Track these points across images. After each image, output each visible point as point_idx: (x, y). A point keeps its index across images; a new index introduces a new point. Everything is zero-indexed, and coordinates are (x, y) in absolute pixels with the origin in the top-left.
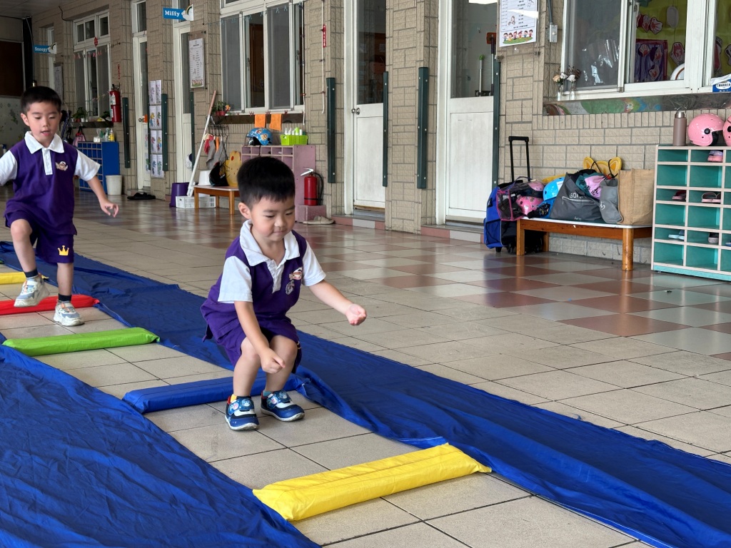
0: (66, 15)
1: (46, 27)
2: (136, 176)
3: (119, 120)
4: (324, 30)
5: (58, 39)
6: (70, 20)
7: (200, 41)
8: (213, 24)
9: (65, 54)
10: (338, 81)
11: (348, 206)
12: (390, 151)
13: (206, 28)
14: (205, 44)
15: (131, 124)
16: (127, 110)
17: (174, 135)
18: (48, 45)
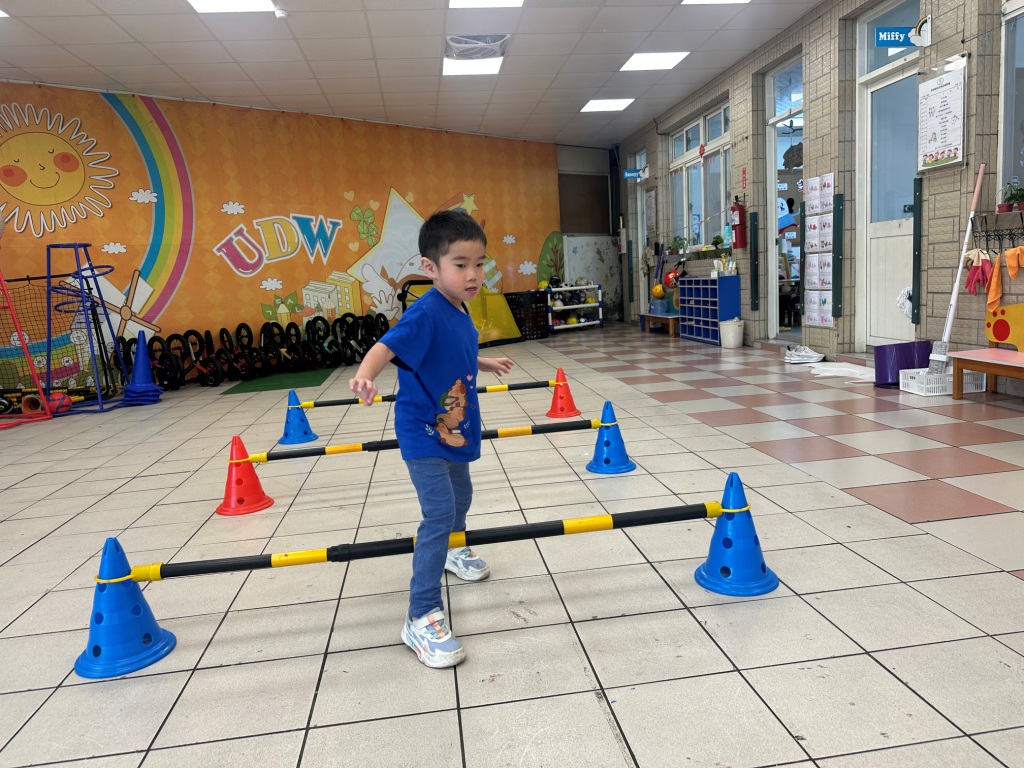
1: (634, 154)
2: (766, 320)
5: (651, 161)
6: (666, 134)
9: (660, 175)
13: (972, 46)
14: (969, 77)
15: (761, 248)
16: (755, 229)
17: (852, 259)
18: (639, 171)
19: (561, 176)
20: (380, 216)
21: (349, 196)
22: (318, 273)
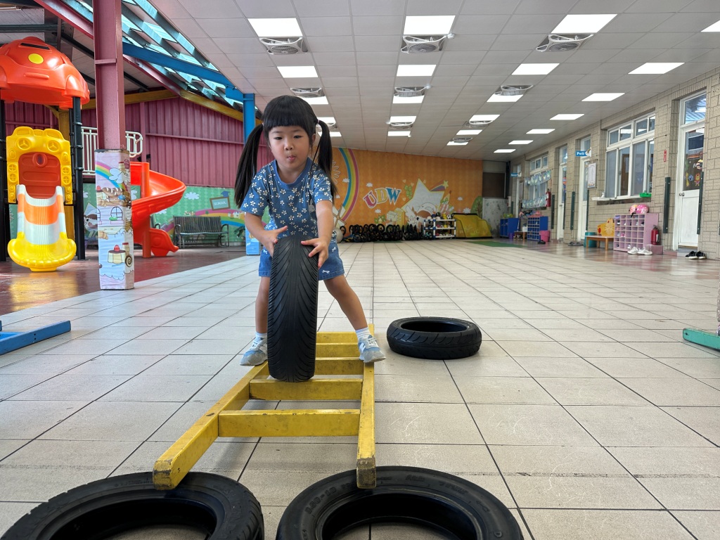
0: (528, 158)
1: (517, 165)
2: (556, 232)
3: (550, 206)
4: (665, 152)
5: (523, 170)
6: (529, 160)
7: (595, 164)
8: (601, 155)
9: (525, 176)
10: (672, 179)
11: (675, 246)
12: (702, 215)
13: (598, 158)
14: (597, 166)
15: (555, 207)
16: (554, 201)
17: (577, 212)
18: (518, 173)
19: (484, 173)
20: (414, 188)
21: (404, 181)
22: (392, 208)
